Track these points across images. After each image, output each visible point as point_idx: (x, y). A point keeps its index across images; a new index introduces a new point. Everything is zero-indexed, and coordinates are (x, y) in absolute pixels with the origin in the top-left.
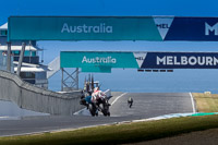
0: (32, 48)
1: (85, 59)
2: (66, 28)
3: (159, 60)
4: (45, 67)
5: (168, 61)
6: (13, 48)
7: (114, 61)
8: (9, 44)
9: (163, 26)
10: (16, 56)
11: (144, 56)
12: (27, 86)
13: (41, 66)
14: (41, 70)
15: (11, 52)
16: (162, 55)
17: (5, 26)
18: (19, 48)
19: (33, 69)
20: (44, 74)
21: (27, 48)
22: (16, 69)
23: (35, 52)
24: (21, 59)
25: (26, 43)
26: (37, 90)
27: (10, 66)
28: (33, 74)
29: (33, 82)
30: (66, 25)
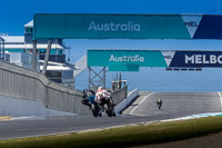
0: (59, 46)
1: (112, 58)
2: (93, 26)
3: (187, 59)
4: (72, 66)
5: (197, 59)
6: (39, 46)
7: (142, 59)
8: (35, 42)
9: (191, 24)
10: (42, 54)
11: (172, 55)
12: (53, 85)
13: (68, 65)
14: (67, 68)
15: (37, 50)
16: (190, 54)
17: (31, 24)
18: (45, 46)
19: (60, 67)
20: (70, 74)
21: (53, 46)
22: (42, 68)
23: (61, 51)
24: (47, 57)
25: (52, 41)
26: (63, 89)
27: (36, 64)
28: (59, 73)
29: (60, 81)
30: (93, 22)
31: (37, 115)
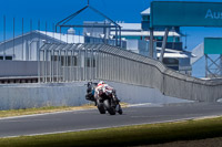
0: (176, 34)
4: (189, 54)
6: (156, 33)
8: (152, 30)
10: (159, 41)
12: (170, 72)
13: (184, 52)
14: (184, 56)
15: (154, 37)
17: (148, 11)
18: (162, 34)
19: (176, 55)
20: (187, 61)
21: (170, 34)
22: (159, 55)
23: (178, 38)
24: (163, 45)
25: (169, 28)
26: (180, 77)
27: (153, 52)
28: (176, 61)
29: (176, 69)
30: (209, 11)
31: (154, 102)
